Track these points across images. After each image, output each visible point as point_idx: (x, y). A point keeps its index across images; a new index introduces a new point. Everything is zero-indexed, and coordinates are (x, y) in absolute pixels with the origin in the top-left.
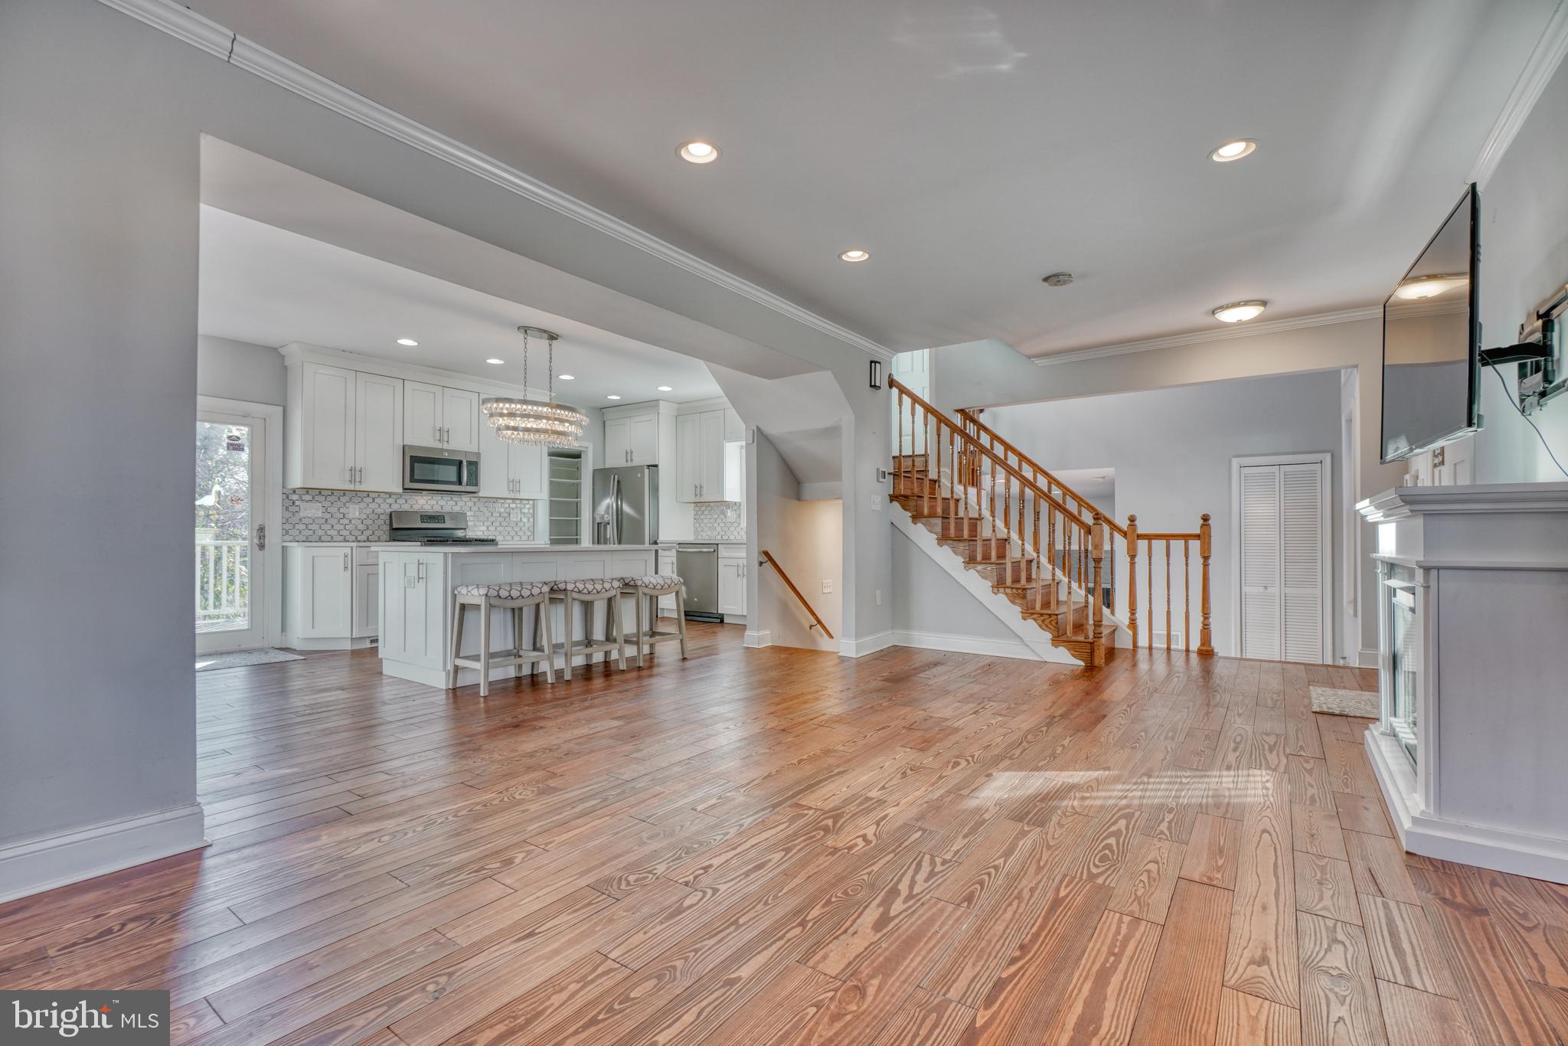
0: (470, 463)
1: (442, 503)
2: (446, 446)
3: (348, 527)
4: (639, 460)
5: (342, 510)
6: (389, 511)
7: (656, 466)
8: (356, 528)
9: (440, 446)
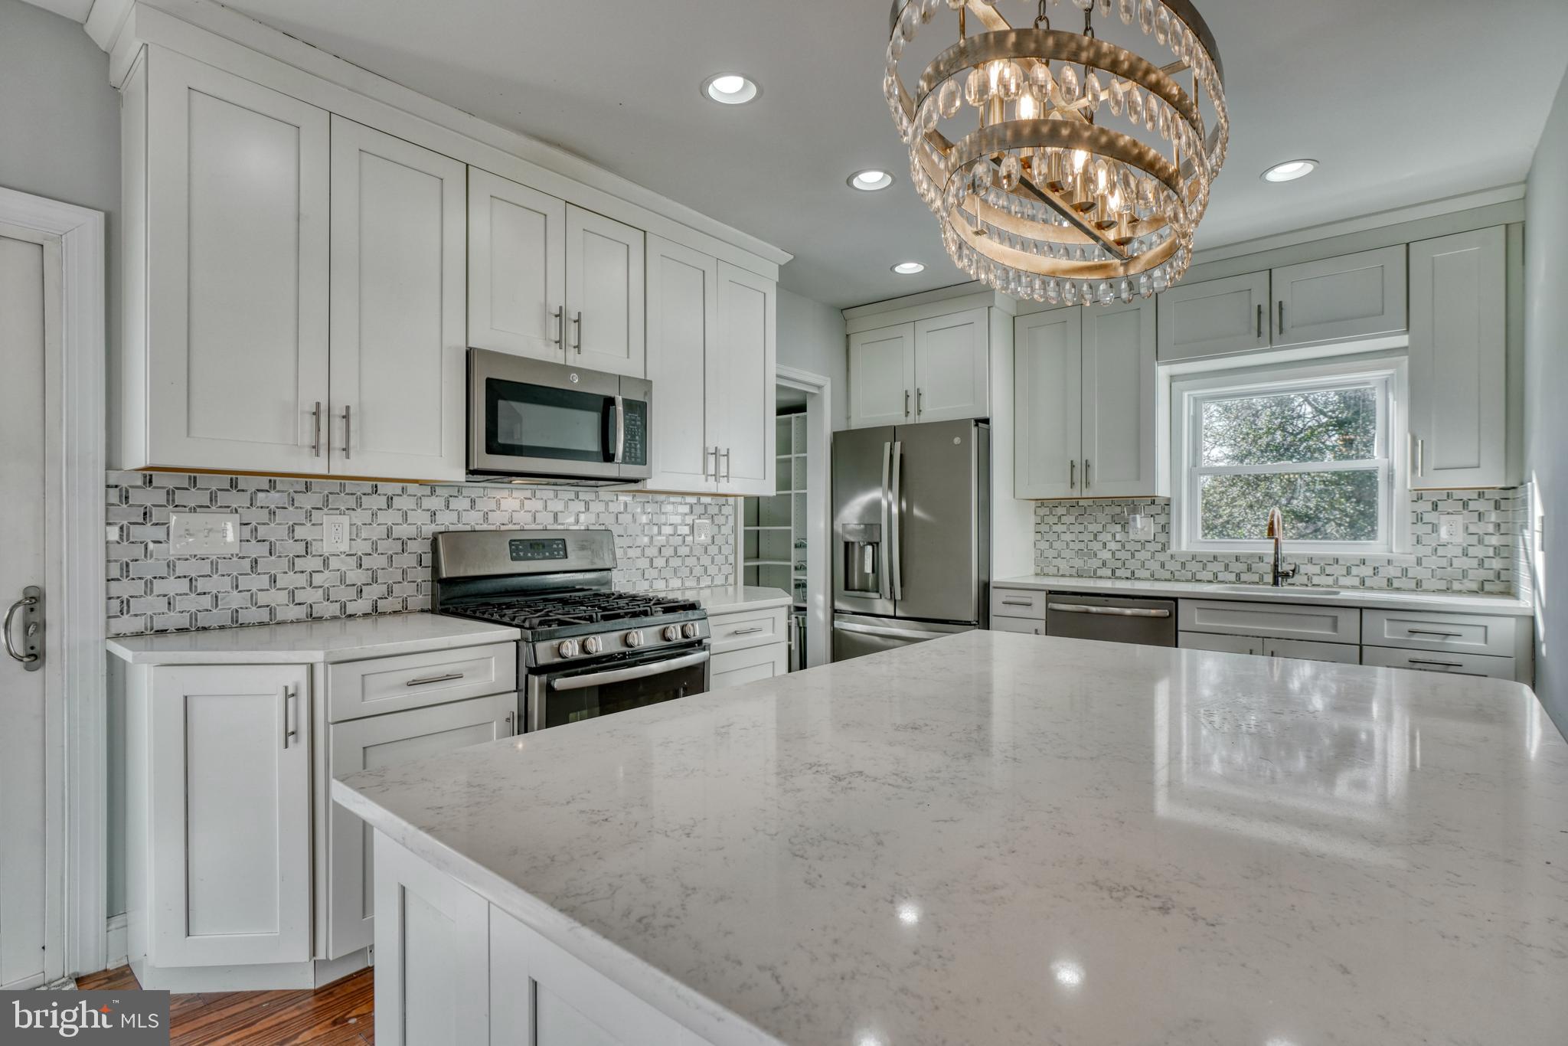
0: (630, 405)
1: (557, 506)
2: (573, 359)
3: (318, 579)
4: (934, 411)
5: (300, 533)
6: (430, 529)
7: (986, 421)
8: (343, 580)
9: (554, 355)
